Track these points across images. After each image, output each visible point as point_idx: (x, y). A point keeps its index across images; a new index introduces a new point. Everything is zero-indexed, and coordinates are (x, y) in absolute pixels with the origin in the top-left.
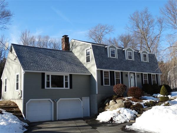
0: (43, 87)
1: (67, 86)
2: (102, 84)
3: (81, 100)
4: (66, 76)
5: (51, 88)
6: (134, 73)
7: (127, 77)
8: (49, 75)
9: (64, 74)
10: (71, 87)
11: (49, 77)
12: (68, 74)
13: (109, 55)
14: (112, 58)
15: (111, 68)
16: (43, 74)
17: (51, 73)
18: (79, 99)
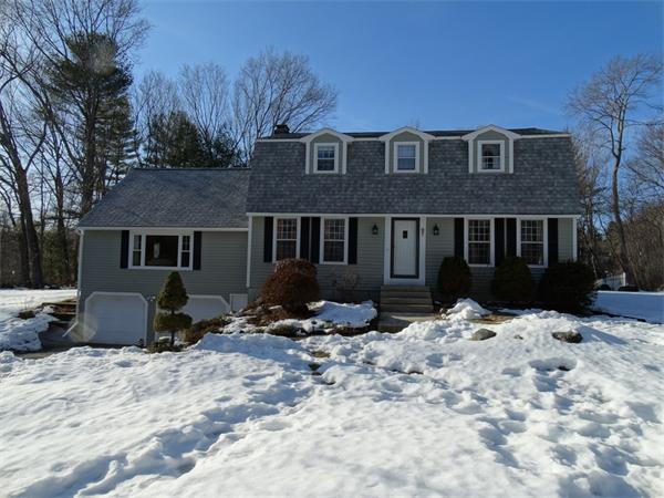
0: (124, 264)
1: (185, 263)
2: (268, 258)
3: (224, 301)
4: (184, 237)
5: (143, 266)
6: (417, 220)
7: (376, 233)
8: (140, 237)
9: (180, 231)
10: (197, 266)
11: (140, 240)
12: (190, 232)
13: (311, 167)
14: (323, 175)
15: (302, 207)
16: (125, 234)
17: (145, 232)
18: (220, 297)
